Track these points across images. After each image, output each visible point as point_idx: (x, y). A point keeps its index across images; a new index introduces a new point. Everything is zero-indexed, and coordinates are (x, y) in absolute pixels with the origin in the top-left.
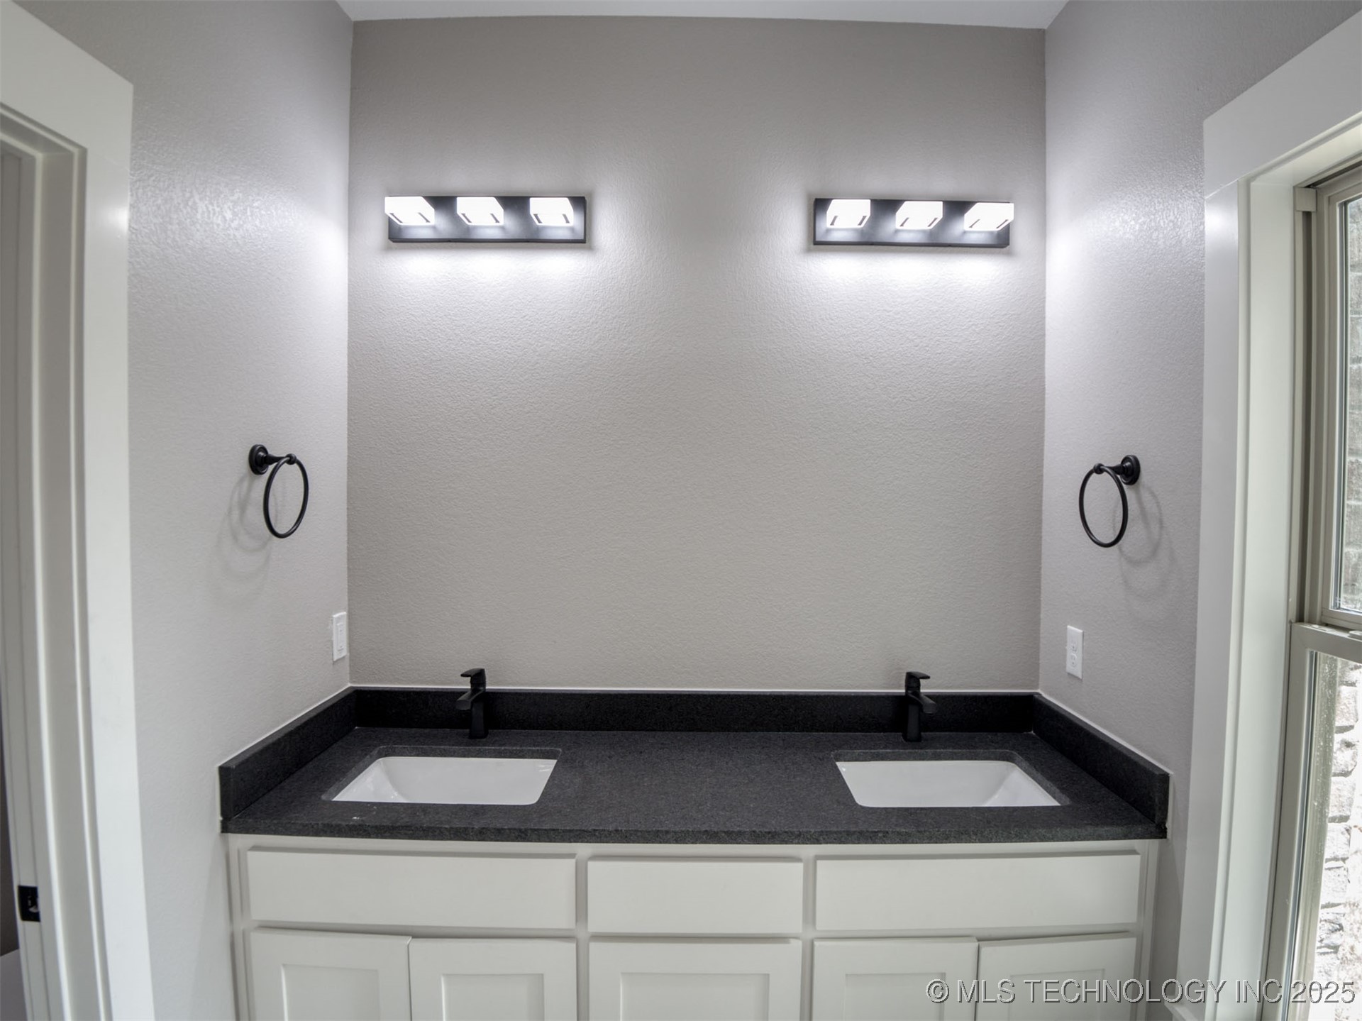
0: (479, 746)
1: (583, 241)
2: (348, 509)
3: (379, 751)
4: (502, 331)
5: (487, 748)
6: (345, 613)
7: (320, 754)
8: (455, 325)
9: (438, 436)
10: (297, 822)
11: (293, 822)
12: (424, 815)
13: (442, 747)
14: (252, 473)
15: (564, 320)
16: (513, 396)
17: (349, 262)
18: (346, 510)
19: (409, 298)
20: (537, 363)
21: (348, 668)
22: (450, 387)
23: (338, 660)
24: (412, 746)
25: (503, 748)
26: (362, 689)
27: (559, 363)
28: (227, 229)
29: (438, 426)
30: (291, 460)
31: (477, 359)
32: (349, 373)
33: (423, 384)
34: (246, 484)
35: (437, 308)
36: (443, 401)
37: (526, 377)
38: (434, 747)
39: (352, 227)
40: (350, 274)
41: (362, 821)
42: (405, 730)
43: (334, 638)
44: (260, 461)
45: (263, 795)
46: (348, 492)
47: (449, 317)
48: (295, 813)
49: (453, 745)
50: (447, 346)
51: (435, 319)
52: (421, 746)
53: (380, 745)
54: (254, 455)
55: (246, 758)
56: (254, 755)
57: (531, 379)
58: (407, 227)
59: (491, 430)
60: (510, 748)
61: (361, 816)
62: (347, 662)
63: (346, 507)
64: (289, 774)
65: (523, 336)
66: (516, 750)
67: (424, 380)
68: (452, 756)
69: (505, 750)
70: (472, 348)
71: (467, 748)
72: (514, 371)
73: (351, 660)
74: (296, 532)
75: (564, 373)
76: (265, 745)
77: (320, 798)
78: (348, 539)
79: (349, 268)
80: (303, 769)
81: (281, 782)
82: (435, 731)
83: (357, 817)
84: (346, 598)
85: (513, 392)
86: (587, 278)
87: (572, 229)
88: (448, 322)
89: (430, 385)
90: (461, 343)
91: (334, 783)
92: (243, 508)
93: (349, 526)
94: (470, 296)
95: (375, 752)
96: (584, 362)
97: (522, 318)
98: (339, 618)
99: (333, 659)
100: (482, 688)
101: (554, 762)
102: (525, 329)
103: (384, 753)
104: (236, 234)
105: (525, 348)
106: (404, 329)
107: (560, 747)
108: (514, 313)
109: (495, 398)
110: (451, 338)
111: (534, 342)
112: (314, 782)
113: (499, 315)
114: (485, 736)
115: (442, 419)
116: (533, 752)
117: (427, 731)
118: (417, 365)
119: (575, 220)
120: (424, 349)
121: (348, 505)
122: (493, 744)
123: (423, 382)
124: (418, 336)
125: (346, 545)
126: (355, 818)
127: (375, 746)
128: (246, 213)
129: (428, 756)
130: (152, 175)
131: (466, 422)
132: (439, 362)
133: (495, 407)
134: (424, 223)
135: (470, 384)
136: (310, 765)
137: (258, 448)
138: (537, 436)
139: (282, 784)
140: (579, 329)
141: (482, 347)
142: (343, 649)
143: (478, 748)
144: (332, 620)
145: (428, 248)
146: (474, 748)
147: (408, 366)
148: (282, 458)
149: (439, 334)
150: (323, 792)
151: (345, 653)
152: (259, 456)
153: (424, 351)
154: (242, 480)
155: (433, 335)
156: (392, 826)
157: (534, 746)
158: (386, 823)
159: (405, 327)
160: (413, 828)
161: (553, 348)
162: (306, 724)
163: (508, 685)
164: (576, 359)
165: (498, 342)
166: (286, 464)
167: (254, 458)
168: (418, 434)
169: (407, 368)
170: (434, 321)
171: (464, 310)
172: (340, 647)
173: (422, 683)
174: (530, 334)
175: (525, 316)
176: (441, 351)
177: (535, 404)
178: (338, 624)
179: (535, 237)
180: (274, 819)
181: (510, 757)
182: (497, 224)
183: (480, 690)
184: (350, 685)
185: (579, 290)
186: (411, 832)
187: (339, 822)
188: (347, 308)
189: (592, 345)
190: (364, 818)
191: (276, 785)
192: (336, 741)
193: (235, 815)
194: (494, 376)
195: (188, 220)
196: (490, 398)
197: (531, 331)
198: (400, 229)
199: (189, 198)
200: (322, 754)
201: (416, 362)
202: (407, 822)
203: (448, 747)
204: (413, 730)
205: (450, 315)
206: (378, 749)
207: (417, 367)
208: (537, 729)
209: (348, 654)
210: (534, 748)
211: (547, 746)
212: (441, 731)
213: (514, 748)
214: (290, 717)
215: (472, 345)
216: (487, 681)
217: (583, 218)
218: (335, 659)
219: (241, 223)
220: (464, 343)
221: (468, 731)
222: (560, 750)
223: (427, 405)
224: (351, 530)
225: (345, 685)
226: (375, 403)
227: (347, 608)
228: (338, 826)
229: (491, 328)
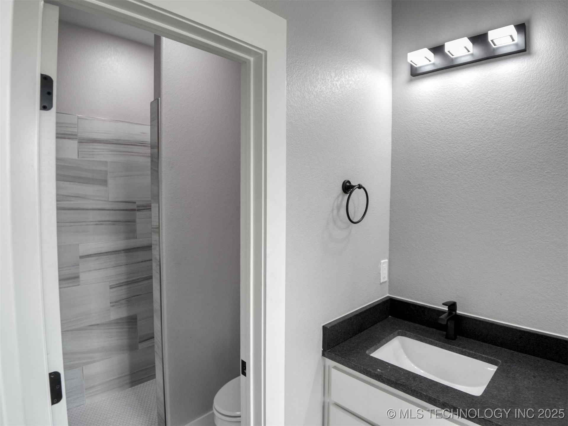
0: (450, 344)
1: (524, 51)
2: (390, 210)
3: (398, 333)
4: (472, 113)
5: (455, 347)
6: (387, 260)
7: (371, 326)
8: (445, 114)
9: (435, 174)
10: (352, 363)
11: (351, 362)
12: (414, 381)
13: (430, 339)
14: (343, 193)
15: (512, 100)
16: (479, 149)
17: (393, 91)
18: (389, 211)
19: (421, 103)
20: (494, 129)
21: (388, 287)
22: (442, 147)
23: (383, 283)
24: (415, 334)
25: (464, 350)
26: (394, 298)
27: (508, 127)
28: (333, 81)
29: (435, 168)
30: (360, 187)
31: (457, 130)
32: (392, 145)
33: (427, 147)
34: (340, 198)
35: (436, 106)
36: (438, 155)
37: (487, 137)
38: (426, 338)
39: (394, 73)
40: (393, 97)
41: (382, 373)
42: (412, 323)
43: (381, 272)
44: (347, 188)
45: (342, 342)
46: (390, 202)
47: (442, 110)
48: (352, 357)
49: (436, 340)
50: (441, 126)
51: (435, 112)
52: (420, 336)
53: (398, 330)
54: (345, 184)
55: (335, 324)
56: (338, 323)
57: (490, 138)
58: (420, 67)
59: (465, 169)
60: (468, 351)
61: (382, 370)
62: (387, 284)
63: (389, 209)
64: (355, 334)
65: (485, 114)
66: (472, 353)
67: (428, 145)
68: (435, 346)
69: (466, 351)
70: (455, 125)
71: (444, 344)
72: (479, 135)
73: (389, 283)
74: (362, 221)
75: (512, 133)
76: (344, 319)
77: (365, 352)
78: (390, 225)
79: (393, 94)
80: (362, 333)
81: (351, 337)
82: (428, 329)
83: (380, 370)
84: (388, 253)
85: (479, 147)
86: (527, 72)
87: (517, 45)
88: (441, 113)
89: (431, 147)
90: (449, 123)
91: (374, 345)
92: (339, 209)
93: (390, 219)
94: (453, 97)
95: (396, 333)
96: (526, 124)
97: (484, 104)
98: (384, 263)
99: (380, 282)
100: (454, 313)
101: (496, 367)
102: (487, 109)
103: (401, 334)
104: (337, 83)
105: (487, 121)
106: (419, 120)
107: (500, 359)
108: (479, 101)
109: (467, 151)
110: (443, 121)
111: (492, 117)
112: (365, 342)
113: (471, 104)
114: (455, 339)
115: (437, 165)
116: (482, 357)
117: (424, 327)
118: (425, 137)
119: (518, 39)
120: (428, 128)
121: (390, 209)
122: (459, 346)
123: (428, 146)
124: (425, 122)
125: (389, 228)
126: (379, 370)
127: (397, 329)
128: (342, 73)
129: (422, 341)
130: (297, 60)
131: (451, 166)
132: (436, 135)
133: (467, 156)
134: (428, 63)
135: (453, 145)
136: (365, 332)
137: (346, 181)
138: (494, 171)
139: (352, 339)
140: (522, 104)
141: (460, 124)
142: (385, 277)
143: (449, 345)
144: (381, 263)
145: (431, 76)
146: (447, 345)
147: (420, 139)
148: (356, 186)
149: (437, 120)
150: (368, 349)
151: (386, 279)
152: (347, 185)
153: (428, 130)
154: (338, 196)
155: (433, 121)
156: (396, 382)
157: (484, 354)
158: (393, 379)
159: (419, 119)
160: (406, 387)
161: (504, 118)
162: (365, 312)
163: (470, 313)
164: (521, 123)
165: (470, 119)
166: (357, 189)
167: (344, 185)
168: (425, 173)
169: (420, 140)
170: (434, 113)
171: (450, 104)
172: (384, 276)
173: (423, 302)
174: (490, 112)
175: (486, 102)
176: (438, 129)
177: (493, 153)
178: (384, 265)
179: (493, 55)
180: (343, 358)
181: (468, 356)
182: (469, 53)
183: (452, 314)
184: (388, 295)
185: (522, 81)
186: (405, 389)
187: (371, 370)
188: (391, 113)
189: (532, 113)
190: (383, 372)
191: (348, 339)
192: (379, 321)
193: (328, 350)
194: (467, 139)
195: (314, 79)
196: (464, 151)
197: (490, 110)
198: (416, 69)
199: (315, 69)
200: (372, 327)
201: (424, 136)
202: (403, 383)
203: (433, 340)
204: (417, 325)
205: (442, 109)
206: (397, 331)
207: (425, 139)
208: (486, 343)
209: (388, 280)
210: (483, 355)
211: (492, 356)
212: (431, 329)
213: (471, 352)
214: (358, 307)
215: (455, 123)
216: (458, 308)
217: (524, 37)
218: (381, 282)
219: (339, 78)
220: (450, 122)
221: (445, 333)
222: (500, 362)
223: (430, 158)
224: (391, 221)
225: (386, 295)
226: (404, 159)
227: (388, 258)
228: (370, 372)
229: (465, 112)
